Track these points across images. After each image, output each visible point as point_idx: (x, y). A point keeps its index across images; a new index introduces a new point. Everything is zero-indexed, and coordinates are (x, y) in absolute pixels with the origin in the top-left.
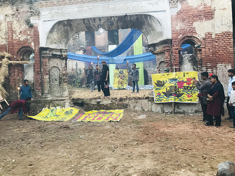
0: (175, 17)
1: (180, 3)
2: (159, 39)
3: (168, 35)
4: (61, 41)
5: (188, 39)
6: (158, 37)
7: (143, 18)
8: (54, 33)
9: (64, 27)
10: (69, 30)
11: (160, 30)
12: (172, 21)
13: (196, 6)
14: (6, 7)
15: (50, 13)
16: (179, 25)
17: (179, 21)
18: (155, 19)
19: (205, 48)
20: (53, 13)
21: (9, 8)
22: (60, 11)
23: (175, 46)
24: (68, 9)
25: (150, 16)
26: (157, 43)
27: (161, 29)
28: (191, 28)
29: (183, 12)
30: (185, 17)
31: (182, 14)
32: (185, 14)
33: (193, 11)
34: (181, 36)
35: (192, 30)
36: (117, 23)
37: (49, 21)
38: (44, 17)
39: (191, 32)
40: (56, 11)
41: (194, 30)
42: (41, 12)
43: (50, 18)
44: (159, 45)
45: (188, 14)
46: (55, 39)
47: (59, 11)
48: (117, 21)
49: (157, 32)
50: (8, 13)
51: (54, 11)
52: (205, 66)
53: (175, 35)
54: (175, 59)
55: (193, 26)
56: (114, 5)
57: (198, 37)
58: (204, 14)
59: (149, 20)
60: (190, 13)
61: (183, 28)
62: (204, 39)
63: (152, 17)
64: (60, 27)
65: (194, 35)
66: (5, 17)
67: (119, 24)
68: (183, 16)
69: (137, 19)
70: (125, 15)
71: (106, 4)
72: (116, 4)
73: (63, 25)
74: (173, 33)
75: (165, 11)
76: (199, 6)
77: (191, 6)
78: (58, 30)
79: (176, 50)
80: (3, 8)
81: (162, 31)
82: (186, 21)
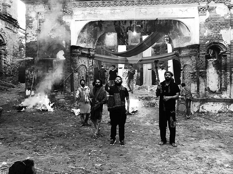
0: (203, 24)
1: (209, 11)
2: (185, 43)
3: (195, 40)
4: (90, 41)
5: (214, 45)
6: (186, 42)
7: (171, 23)
8: (84, 32)
9: (95, 27)
10: (98, 31)
11: (188, 36)
12: (200, 28)
13: (223, 15)
14: (39, 5)
15: (82, 13)
16: (206, 31)
17: (207, 28)
18: (184, 25)
19: (230, 54)
20: (86, 14)
21: (41, 6)
22: (93, 12)
23: (202, 51)
24: (101, 10)
25: (179, 21)
26: (183, 47)
27: (189, 34)
28: (218, 35)
29: (211, 19)
30: (212, 25)
31: (209, 22)
32: (212, 22)
33: (220, 19)
34: (208, 42)
35: (218, 37)
36: (147, 26)
37: (81, 20)
38: (77, 17)
39: (218, 38)
40: (89, 12)
41: (221, 37)
42: (73, 12)
43: (82, 18)
44: (185, 49)
45: (216, 22)
46: (85, 38)
47: (91, 12)
48: (147, 24)
49: (184, 37)
50: (41, 11)
51: (87, 11)
52: (229, 70)
53: (202, 41)
54: (201, 63)
55: (220, 34)
56: (146, 9)
57: (224, 44)
58: (230, 23)
59: (177, 26)
60: (217, 21)
61: (210, 35)
62: (229, 46)
63: (181, 23)
64: (90, 27)
65: (221, 41)
66: (37, 14)
67: (147, 27)
68: (211, 23)
69: (166, 23)
70: (155, 19)
71: (138, 8)
72: (147, 9)
73: (94, 26)
74: (201, 39)
75: (194, 18)
76: (226, 15)
77: (219, 15)
78: (88, 30)
79: (203, 54)
80: (35, 5)
81: (189, 36)
82: (213, 29)
